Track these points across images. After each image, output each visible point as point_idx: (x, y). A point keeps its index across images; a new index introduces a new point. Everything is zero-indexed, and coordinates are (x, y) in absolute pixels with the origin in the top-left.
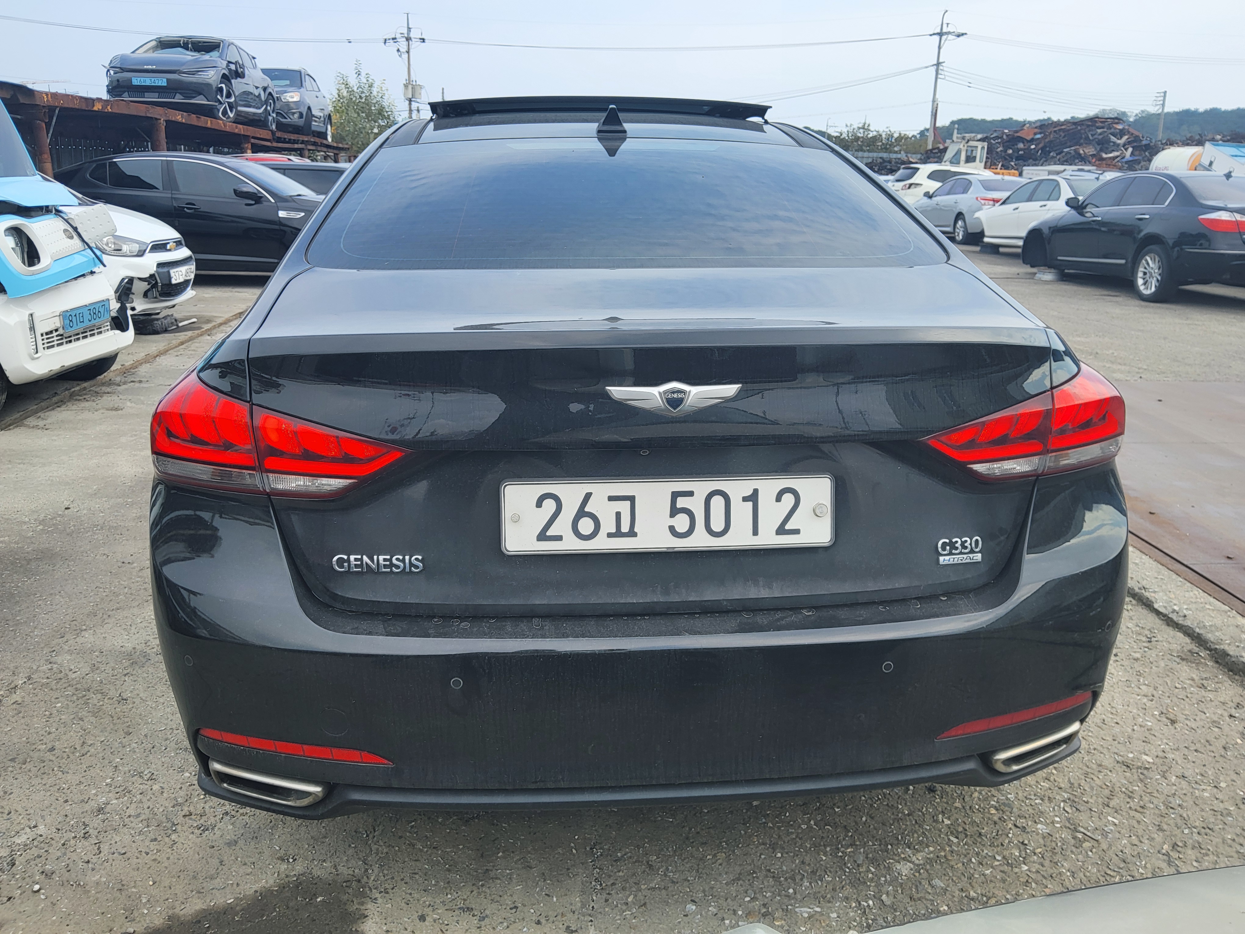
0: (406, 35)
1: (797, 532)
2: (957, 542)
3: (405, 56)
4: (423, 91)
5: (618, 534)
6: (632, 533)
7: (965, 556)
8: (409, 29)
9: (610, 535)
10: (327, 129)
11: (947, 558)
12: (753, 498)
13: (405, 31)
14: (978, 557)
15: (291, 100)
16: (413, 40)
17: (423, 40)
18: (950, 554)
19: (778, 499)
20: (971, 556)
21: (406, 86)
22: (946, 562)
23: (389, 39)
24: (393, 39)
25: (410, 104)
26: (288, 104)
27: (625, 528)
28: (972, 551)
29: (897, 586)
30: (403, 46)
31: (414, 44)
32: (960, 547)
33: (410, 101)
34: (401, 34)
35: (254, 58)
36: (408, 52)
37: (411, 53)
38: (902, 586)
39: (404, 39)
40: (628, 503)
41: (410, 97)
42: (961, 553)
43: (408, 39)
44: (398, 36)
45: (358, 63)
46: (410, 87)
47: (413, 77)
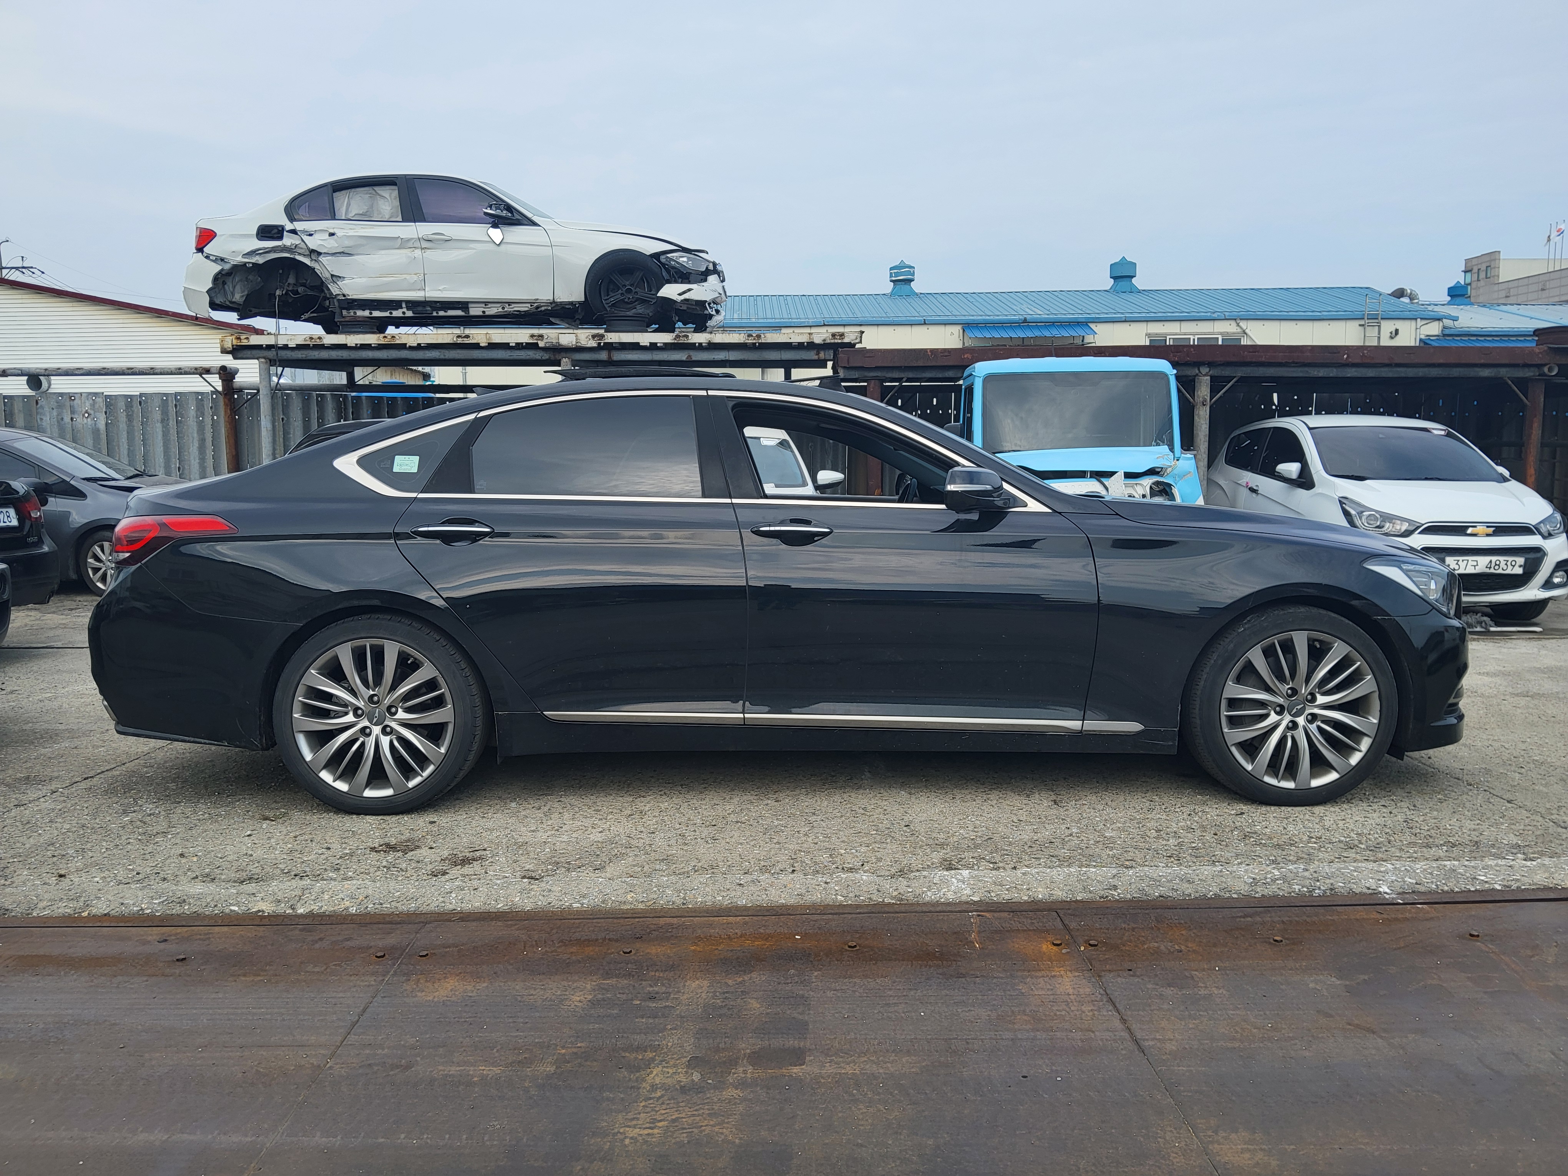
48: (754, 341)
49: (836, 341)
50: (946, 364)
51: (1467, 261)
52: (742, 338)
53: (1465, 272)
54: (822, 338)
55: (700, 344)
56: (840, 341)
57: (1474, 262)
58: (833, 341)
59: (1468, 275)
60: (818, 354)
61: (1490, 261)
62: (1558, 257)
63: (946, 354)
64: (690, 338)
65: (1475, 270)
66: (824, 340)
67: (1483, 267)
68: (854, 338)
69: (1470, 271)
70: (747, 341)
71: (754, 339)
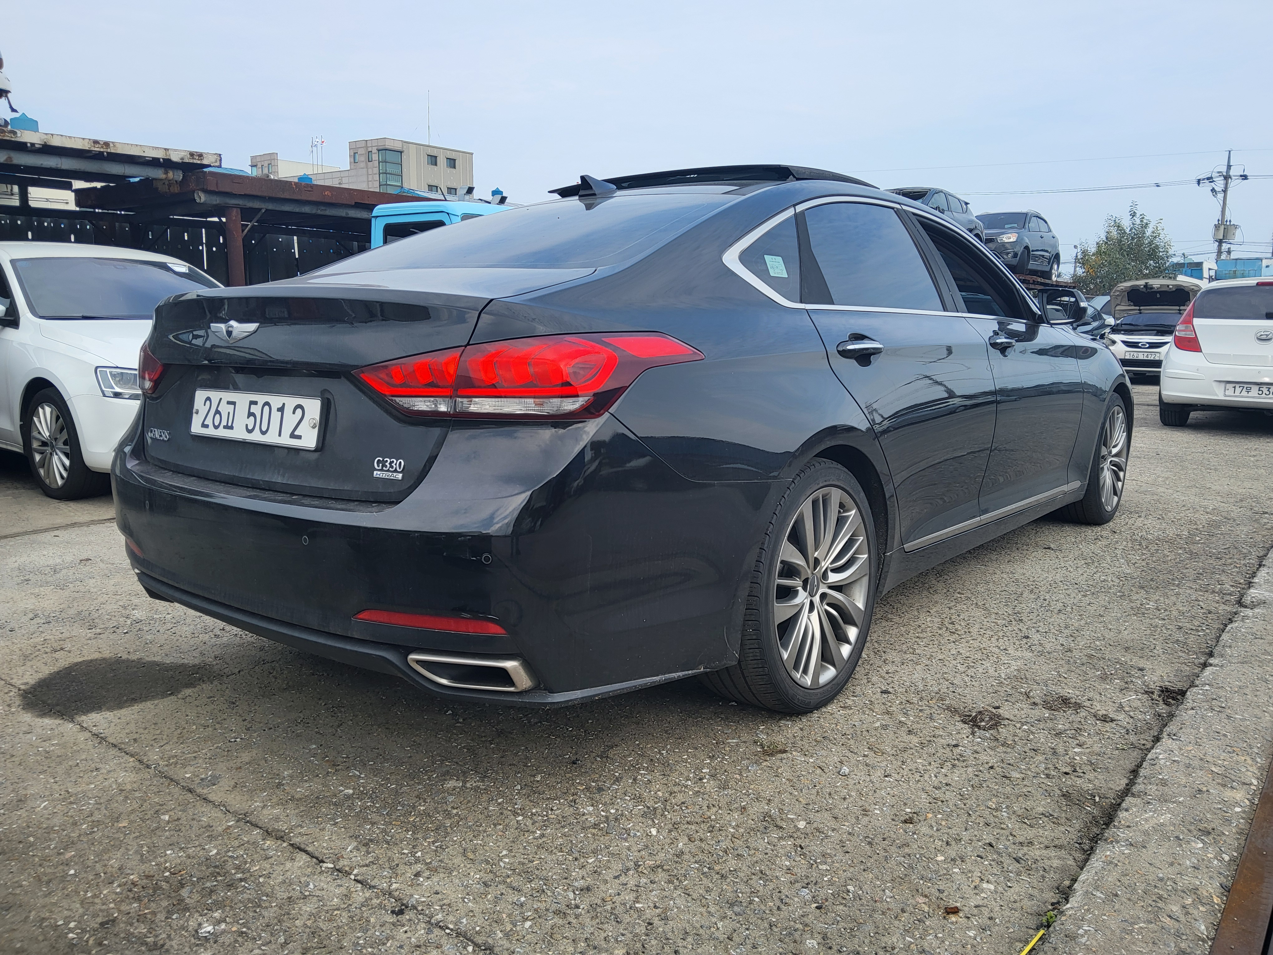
0: (1225, 174)
1: (299, 437)
2: (387, 461)
3: (1221, 196)
4: (1238, 232)
5: (226, 427)
6: (231, 428)
7: (390, 474)
8: (1229, 167)
9: (225, 427)
10: (1051, 268)
11: (379, 473)
12: (281, 410)
13: (1224, 169)
14: (400, 476)
15: (1007, 241)
16: (1233, 178)
17: (1245, 177)
18: (382, 470)
19: (294, 413)
20: (395, 474)
21: (1217, 227)
22: (378, 476)
23: (1204, 179)
24: (1208, 179)
25: (1220, 246)
26: (1004, 244)
27: (230, 424)
28: (396, 471)
29: (346, 488)
30: (1219, 184)
31: (1234, 184)
32: (388, 466)
33: (1220, 242)
34: (1219, 172)
35: (967, 204)
36: (1225, 191)
37: (1229, 192)
38: (348, 488)
39: (1223, 178)
40: (233, 406)
41: (1221, 238)
42: (388, 471)
43: (1227, 178)
44: (1214, 175)
45: (1134, 205)
46: (1222, 227)
47: (1228, 216)
48: (102, 150)
49: (195, 161)
50: (310, 199)
51: (253, 158)
52: (86, 144)
53: (252, 166)
54: (180, 156)
55: (33, 145)
56: (199, 162)
57: (258, 159)
58: (191, 161)
59: (254, 169)
60: (166, 173)
61: (271, 160)
62: (320, 163)
63: (310, 189)
64: (19, 135)
65: (259, 165)
66: (182, 159)
67: (266, 164)
68: (214, 160)
69: (256, 166)
70: (93, 149)
71: (102, 147)
